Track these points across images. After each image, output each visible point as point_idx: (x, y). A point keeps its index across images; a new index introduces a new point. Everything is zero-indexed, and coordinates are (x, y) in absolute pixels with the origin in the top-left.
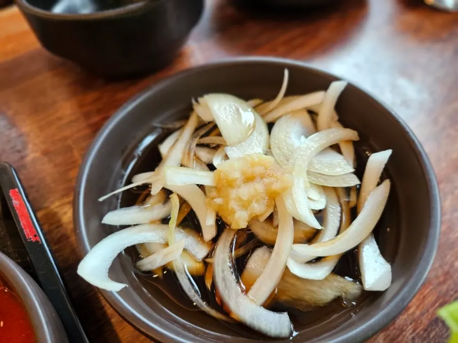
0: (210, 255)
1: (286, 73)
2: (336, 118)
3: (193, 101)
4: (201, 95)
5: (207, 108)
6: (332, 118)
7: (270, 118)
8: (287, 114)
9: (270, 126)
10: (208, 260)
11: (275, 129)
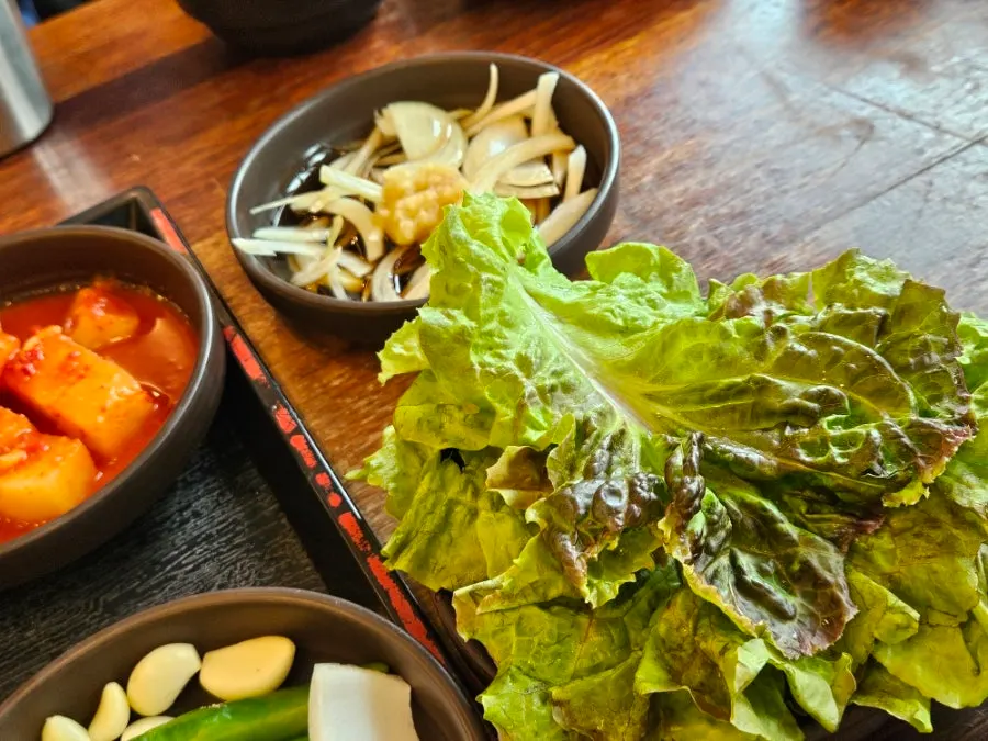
0: (372, 272)
1: (494, 70)
2: (555, 123)
3: (376, 114)
4: (385, 105)
5: (391, 120)
6: (549, 125)
7: (472, 131)
8: (491, 124)
9: (470, 139)
10: (369, 277)
11: (475, 143)
